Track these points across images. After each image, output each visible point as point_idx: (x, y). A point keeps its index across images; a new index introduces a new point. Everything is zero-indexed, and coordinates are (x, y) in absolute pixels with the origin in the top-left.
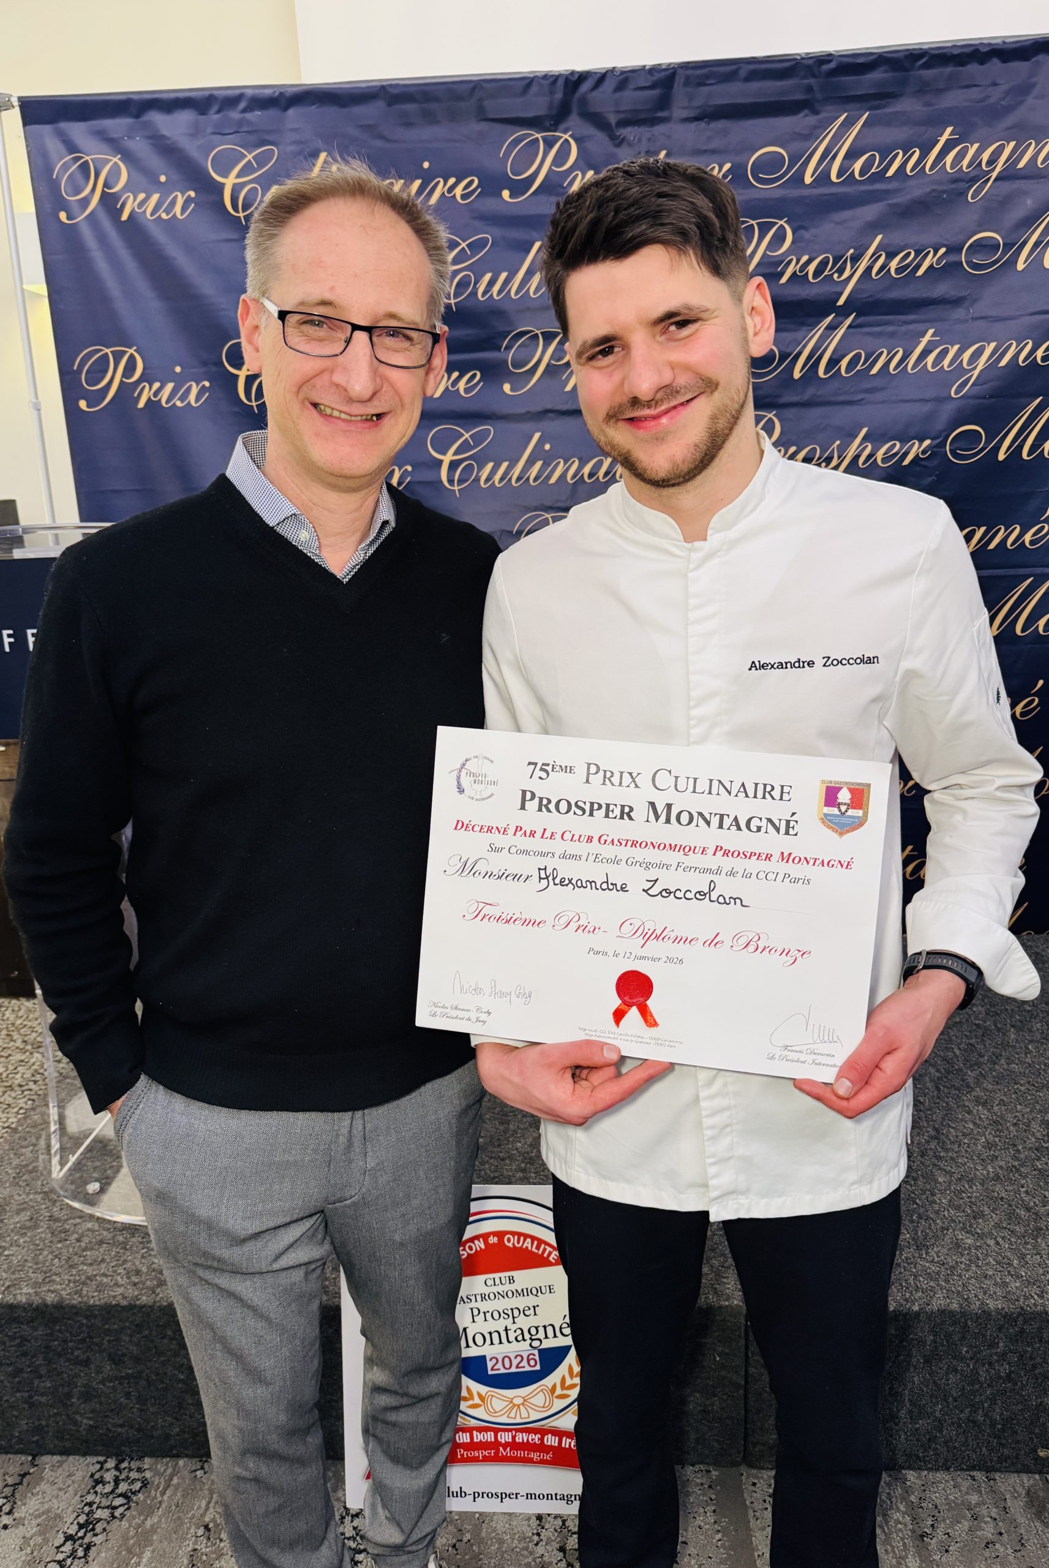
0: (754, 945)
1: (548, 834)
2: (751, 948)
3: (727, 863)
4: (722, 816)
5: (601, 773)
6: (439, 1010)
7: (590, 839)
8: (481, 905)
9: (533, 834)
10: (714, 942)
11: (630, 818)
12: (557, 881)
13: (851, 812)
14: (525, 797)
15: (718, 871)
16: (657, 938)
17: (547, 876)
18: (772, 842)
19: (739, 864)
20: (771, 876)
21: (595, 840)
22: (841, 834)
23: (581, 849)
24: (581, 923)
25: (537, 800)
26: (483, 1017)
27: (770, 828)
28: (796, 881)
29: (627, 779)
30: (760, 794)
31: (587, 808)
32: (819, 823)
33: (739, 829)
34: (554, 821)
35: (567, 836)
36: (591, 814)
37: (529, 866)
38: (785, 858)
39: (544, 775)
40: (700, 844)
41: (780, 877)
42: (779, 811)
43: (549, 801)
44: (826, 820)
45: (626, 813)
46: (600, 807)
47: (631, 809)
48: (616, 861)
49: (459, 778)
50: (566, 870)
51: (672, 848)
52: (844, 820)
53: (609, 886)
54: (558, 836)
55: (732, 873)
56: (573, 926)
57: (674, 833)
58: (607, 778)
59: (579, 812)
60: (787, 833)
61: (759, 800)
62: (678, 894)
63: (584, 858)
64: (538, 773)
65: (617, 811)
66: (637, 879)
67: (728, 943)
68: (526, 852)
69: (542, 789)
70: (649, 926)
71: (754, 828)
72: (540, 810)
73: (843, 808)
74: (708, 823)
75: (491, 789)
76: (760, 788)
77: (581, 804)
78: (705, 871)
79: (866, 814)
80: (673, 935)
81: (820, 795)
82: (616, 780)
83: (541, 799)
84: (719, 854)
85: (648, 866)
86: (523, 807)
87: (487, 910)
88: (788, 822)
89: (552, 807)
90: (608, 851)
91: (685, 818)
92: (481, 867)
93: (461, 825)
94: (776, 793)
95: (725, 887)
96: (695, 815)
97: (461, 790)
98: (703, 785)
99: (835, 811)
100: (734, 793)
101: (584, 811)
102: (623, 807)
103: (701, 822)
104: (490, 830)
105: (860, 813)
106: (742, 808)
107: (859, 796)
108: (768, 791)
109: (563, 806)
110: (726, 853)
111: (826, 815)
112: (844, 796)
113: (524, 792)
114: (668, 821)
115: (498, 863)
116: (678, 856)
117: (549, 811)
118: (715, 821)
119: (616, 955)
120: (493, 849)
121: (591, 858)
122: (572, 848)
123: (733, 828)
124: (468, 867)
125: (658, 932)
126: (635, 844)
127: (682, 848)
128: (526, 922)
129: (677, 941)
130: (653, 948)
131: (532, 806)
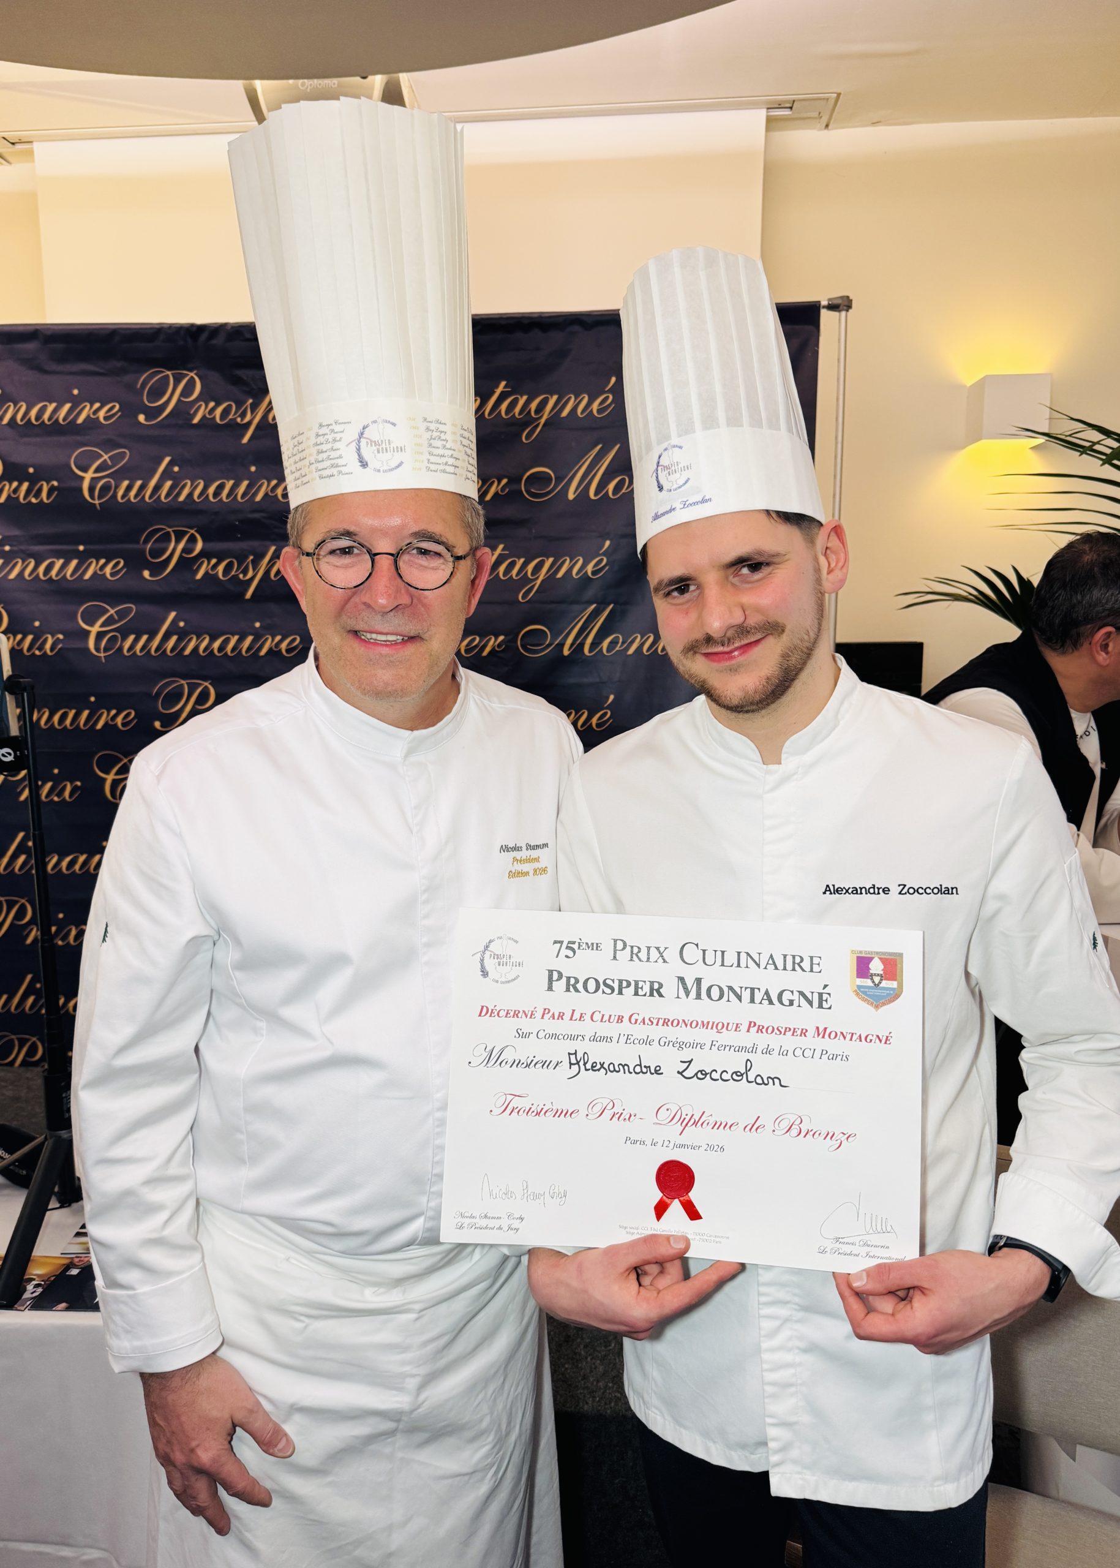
0: (798, 1129)
1: (577, 1016)
2: (794, 1132)
3: (763, 1040)
4: (752, 990)
5: (628, 949)
6: (467, 1221)
7: (620, 1019)
8: (510, 1098)
9: (561, 1016)
10: (754, 1126)
11: (661, 995)
12: (589, 1066)
13: (884, 984)
14: (551, 978)
16: (695, 1123)
17: (577, 1061)
18: (806, 1017)
19: (774, 1041)
20: (808, 1053)
21: (626, 1019)
22: (877, 1007)
23: (612, 1029)
24: (615, 1110)
25: (564, 980)
26: (516, 1224)
27: (803, 1001)
28: (834, 1057)
29: (654, 954)
30: (789, 966)
31: (616, 986)
32: (853, 995)
33: (771, 1002)
34: (582, 1001)
35: (597, 1017)
36: (620, 993)
37: (559, 1051)
38: (821, 1033)
39: (570, 953)
40: (733, 1021)
41: (817, 1054)
42: (810, 984)
43: (577, 981)
44: (860, 992)
46: (629, 984)
47: (661, 985)
48: (648, 1042)
49: (482, 960)
50: (598, 1053)
51: (705, 1025)
52: (878, 992)
53: (643, 1069)
54: (587, 1017)
55: (768, 1051)
56: (608, 1114)
57: (705, 1009)
58: (634, 954)
59: (608, 991)
60: (820, 1006)
61: (790, 972)
62: (715, 1075)
63: (615, 1040)
64: (564, 952)
65: (647, 988)
66: (670, 1060)
67: (769, 1127)
68: (555, 1036)
69: (569, 968)
70: (687, 1111)
71: (787, 1002)
72: (568, 990)
73: (877, 979)
74: (739, 998)
75: (516, 971)
76: (789, 960)
77: (609, 982)
78: (740, 1049)
79: (900, 985)
80: (712, 1121)
81: (851, 966)
82: (643, 955)
83: (568, 979)
84: (754, 1030)
85: (681, 1046)
86: (550, 988)
87: (516, 1103)
88: (820, 995)
89: (580, 986)
90: (640, 1031)
91: (715, 993)
92: (509, 1055)
93: (485, 1011)
94: (806, 965)
95: (763, 1066)
96: (726, 990)
97: (485, 974)
98: (731, 958)
99: (868, 983)
100: (763, 965)
101: (613, 989)
102: (652, 983)
103: (732, 996)
104: (516, 1014)
105: (894, 984)
106: (773, 981)
107: (892, 967)
108: (797, 964)
109: (591, 986)
110: (760, 1030)
111: (859, 987)
112: (876, 967)
113: (551, 972)
114: (698, 996)
115: (526, 1050)
116: (712, 1034)
117: (577, 990)
118: (746, 995)
119: (654, 1144)
120: (521, 1035)
121: (623, 1039)
122: (604, 1030)
123: (766, 1002)
124: (494, 1058)
125: (696, 1117)
126: (666, 1022)
127: (715, 1025)
128: (558, 1113)
129: (718, 1126)
130: (693, 1134)
131: (560, 986)
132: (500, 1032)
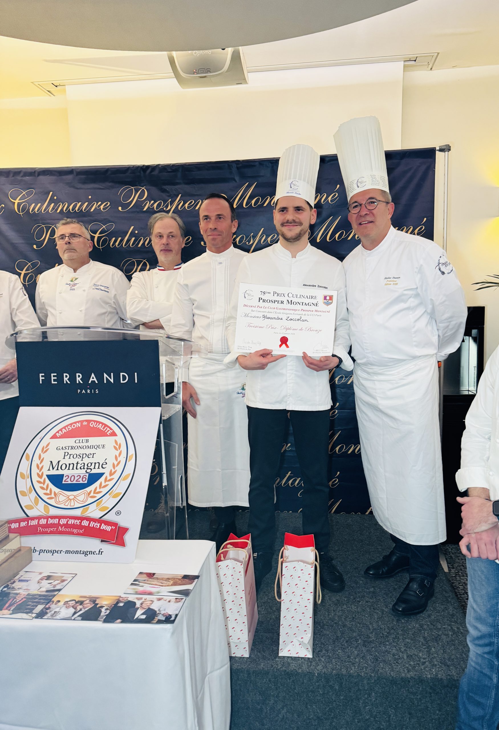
0: (310, 330)
1: (265, 307)
2: (309, 330)
3: (304, 313)
4: (303, 303)
5: (277, 294)
6: (240, 348)
7: (274, 308)
9: (261, 307)
10: (301, 329)
11: (283, 303)
12: (267, 318)
13: (329, 301)
14: (260, 299)
15: (302, 314)
16: (289, 329)
17: (264, 317)
18: (313, 308)
19: (306, 313)
20: (313, 315)
21: (275, 308)
22: (327, 306)
23: (272, 310)
24: (272, 327)
25: (262, 300)
26: (250, 348)
27: (313, 305)
28: (318, 316)
29: (282, 295)
30: (311, 298)
31: (274, 301)
32: (323, 303)
33: (306, 305)
34: (266, 304)
35: (269, 308)
36: (275, 303)
37: (261, 315)
38: (316, 311)
39: (264, 294)
40: (298, 309)
41: (315, 315)
42: (315, 302)
43: (265, 300)
44: (324, 303)
45: (282, 302)
46: (276, 301)
47: (283, 301)
48: (280, 313)
49: (245, 295)
50: (269, 315)
51: (292, 310)
52: (328, 303)
53: (278, 319)
54: (267, 308)
55: (305, 315)
56: (271, 327)
57: (292, 307)
58: (278, 295)
59: (272, 302)
60: (316, 306)
61: (310, 299)
62: (294, 320)
64: (263, 294)
65: (280, 302)
66: (284, 317)
67: (304, 329)
68: (260, 312)
69: (264, 297)
70: (287, 327)
71: (309, 305)
72: (263, 302)
73: (328, 300)
74: (300, 304)
75: (252, 297)
76: (311, 297)
77: (272, 301)
78: (300, 314)
81: (323, 298)
82: (280, 295)
83: (263, 300)
84: (302, 311)
85: (287, 314)
86: (259, 301)
87: (251, 325)
88: (316, 304)
89: (266, 301)
90: (278, 311)
91: (295, 303)
92: (250, 315)
93: (245, 305)
94: (314, 298)
95: (304, 318)
96: (297, 303)
97: (245, 298)
98: (298, 296)
99: (326, 301)
100: (305, 298)
101: (273, 302)
102: (281, 301)
103: (298, 304)
104: (252, 307)
105: (331, 301)
106: (307, 301)
107: (331, 298)
108: (312, 297)
109: (268, 301)
110: (304, 311)
112: (328, 298)
113: (259, 298)
114: (291, 304)
115: (254, 314)
116: (294, 312)
117: (265, 302)
118: (301, 304)
119: (280, 333)
120: (252, 311)
121: (275, 313)
122: (270, 310)
123: (305, 305)
124: (246, 315)
125: (289, 328)
126: (284, 309)
127: (294, 310)
128: (260, 327)
129: (293, 329)
130: (288, 331)
131: (261, 301)
132: (248, 310)
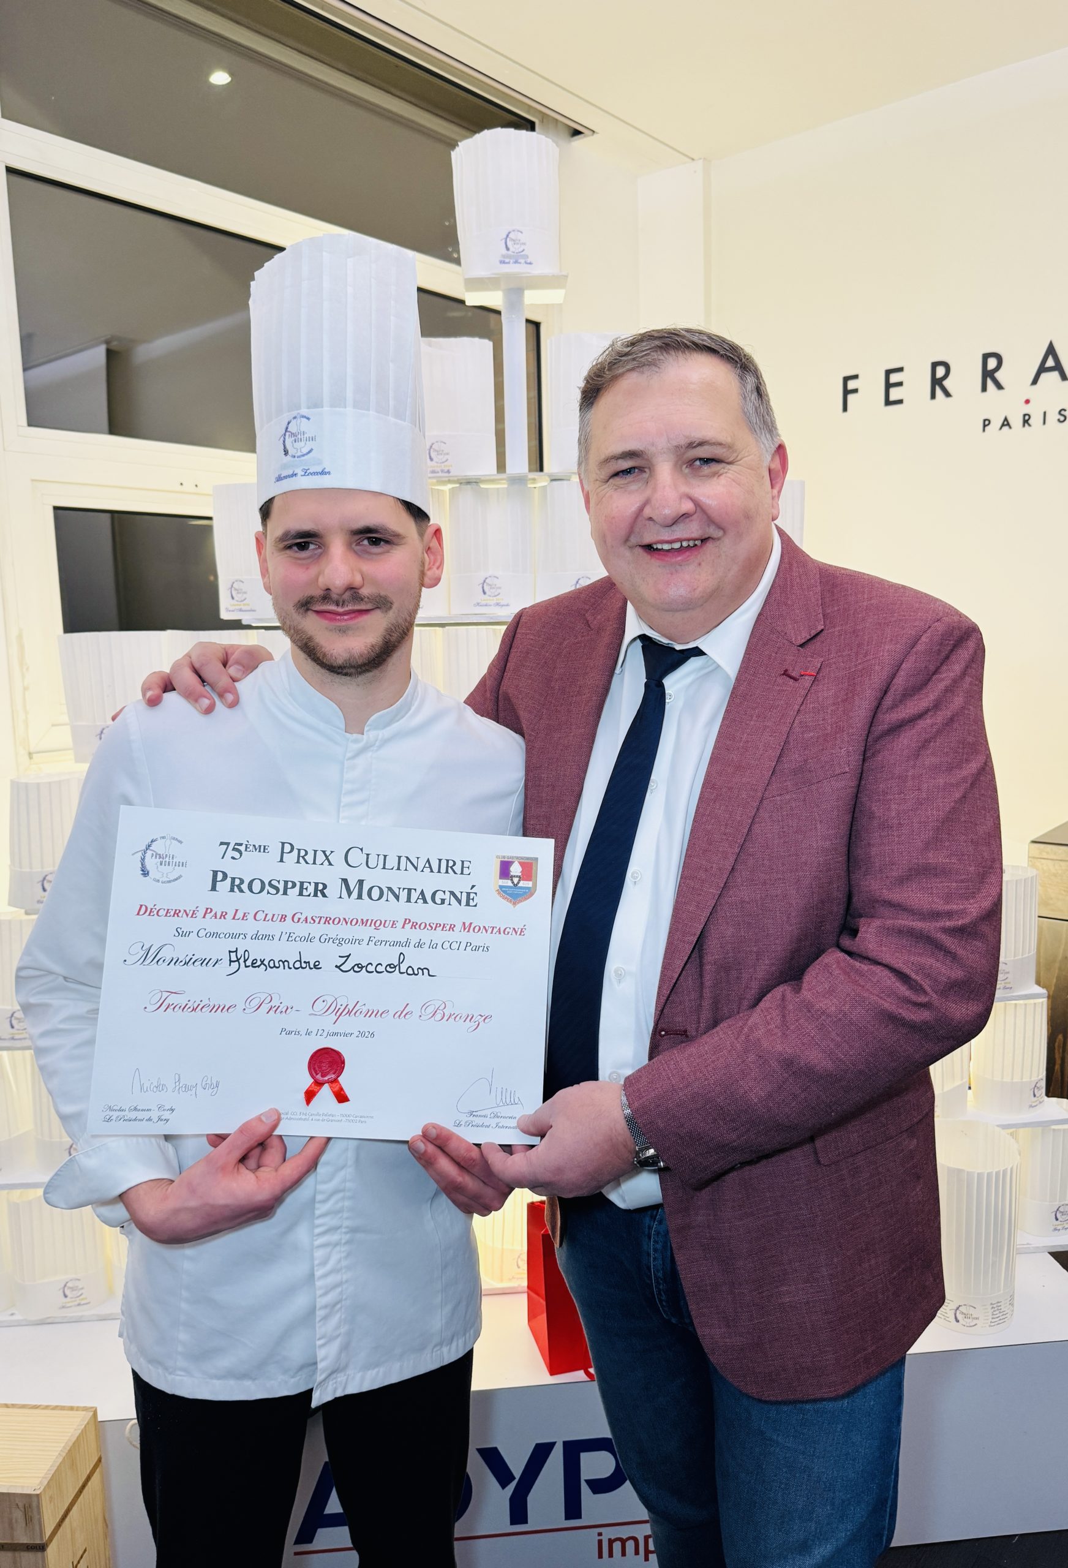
0: (441, 1013)
1: (240, 915)
2: (438, 1016)
3: (415, 935)
4: (409, 890)
5: (295, 852)
6: (115, 1114)
7: (283, 918)
8: (165, 995)
9: (223, 915)
10: (403, 1013)
11: (324, 895)
12: (249, 963)
13: (522, 884)
14: (216, 878)
15: (407, 943)
16: (349, 1013)
17: (237, 959)
18: (455, 913)
19: (426, 936)
20: (455, 946)
21: (289, 919)
22: (514, 904)
23: (275, 928)
24: (273, 1004)
25: (229, 880)
26: (166, 1115)
27: (453, 900)
28: (477, 948)
29: (321, 857)
30: (443, 868)
31: (281, 886)
32: (496, 894)
33: (425, 902)
34: (246, 901)
35: (260, 916)
36: (285, 893)
37: (220, 949)
38: (468, 928)
39: (237, 855)
40: (390, 918)
41: (463, 947)
42: (460, 885)
43: (242, 881)
44: (502, 891)
45: (320, 890)
46: (294, 885)
47: (325, 886)
48: (309, 939)
49: (143, 859)
50: (258, 950)
51: (364, 923)
52: (517, 891)
53: (302, 964)
54: (250, 917)
55: (419, 945)
56: (265, 1007)
57: (365, 908)
58: (301, 857)
59: (273, 891)
60: (468, 904)
61: (443, 875)
62: (370, 968)
63: (277, 938)
64: (231, 853)
65: (311, 889)
66: (329, 955)
67: (416, 1014)
68: (216, 935)
69: (234, 869)
70: (342, 1001)
71: (438, 901)
72: (232, 890)
73: (516, 880)
74: (397, 897)
75: (179, 871)
76: (444, 864)
77: (274, 883)
78: (396, 944)
79: (535, 885)
80: (365, 1010)
81: (496, 869)
82: (309, 857)
83: (233, 879)
84: (408, 926)
85: (340, 942)
86: (214, 888)
87: (172, 999)
88: (468, 894)
89: (245, 887)
90: (302, 929)
91: (375, 893)
92: (167, 953)
93: (143, 910)
94: (457, 868)
95: (414, 958)
96: (385, 890)
97: (145, 873)
98: (392, 862)
99: (509, 883)
100: (420, 869)
101: (278, 890)
102: (317, 884)
103: (391, 897)
104: (176, 913)
105: (529, 884)
106: (428, 882)
107: (529, 868)
108: (450, 867)
109: (257, 886)
110: (414, 926)
111: (501, 887)
112: (516, 869)
113: (215, 873)
114: (360, 897)
115: (183, 948)
116: (370, 931)
117: (241, 891)
118: (403, 895)
119: (308, 1033)
120: (180, 933)
121: (284, 937)
122: (265, 928)
123: (420, 901)
124: (150, 956)
125: (350, 1007)
126: (327, 921)
127: (373, 923)
128: (214, 1009)
129: (369, 1014)
130: (347, 1023)
131: (224, 886)
132: (158, 931)
